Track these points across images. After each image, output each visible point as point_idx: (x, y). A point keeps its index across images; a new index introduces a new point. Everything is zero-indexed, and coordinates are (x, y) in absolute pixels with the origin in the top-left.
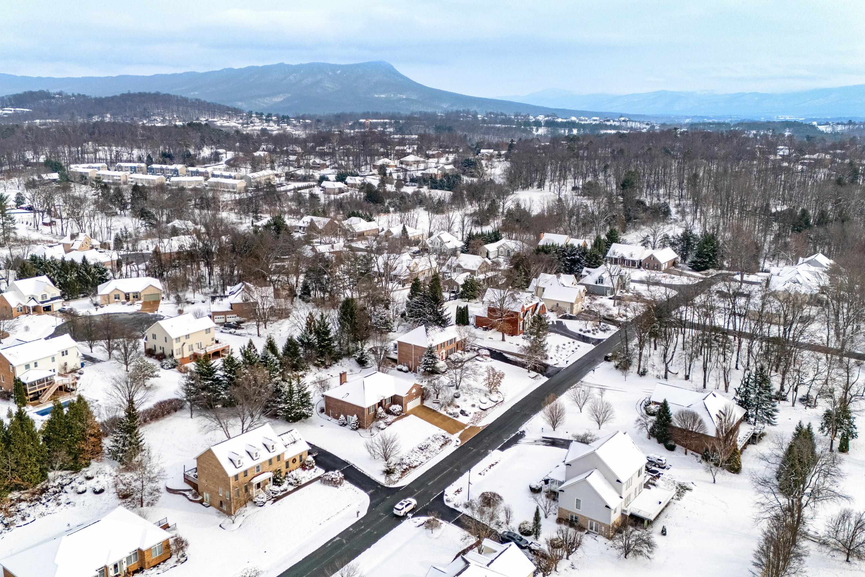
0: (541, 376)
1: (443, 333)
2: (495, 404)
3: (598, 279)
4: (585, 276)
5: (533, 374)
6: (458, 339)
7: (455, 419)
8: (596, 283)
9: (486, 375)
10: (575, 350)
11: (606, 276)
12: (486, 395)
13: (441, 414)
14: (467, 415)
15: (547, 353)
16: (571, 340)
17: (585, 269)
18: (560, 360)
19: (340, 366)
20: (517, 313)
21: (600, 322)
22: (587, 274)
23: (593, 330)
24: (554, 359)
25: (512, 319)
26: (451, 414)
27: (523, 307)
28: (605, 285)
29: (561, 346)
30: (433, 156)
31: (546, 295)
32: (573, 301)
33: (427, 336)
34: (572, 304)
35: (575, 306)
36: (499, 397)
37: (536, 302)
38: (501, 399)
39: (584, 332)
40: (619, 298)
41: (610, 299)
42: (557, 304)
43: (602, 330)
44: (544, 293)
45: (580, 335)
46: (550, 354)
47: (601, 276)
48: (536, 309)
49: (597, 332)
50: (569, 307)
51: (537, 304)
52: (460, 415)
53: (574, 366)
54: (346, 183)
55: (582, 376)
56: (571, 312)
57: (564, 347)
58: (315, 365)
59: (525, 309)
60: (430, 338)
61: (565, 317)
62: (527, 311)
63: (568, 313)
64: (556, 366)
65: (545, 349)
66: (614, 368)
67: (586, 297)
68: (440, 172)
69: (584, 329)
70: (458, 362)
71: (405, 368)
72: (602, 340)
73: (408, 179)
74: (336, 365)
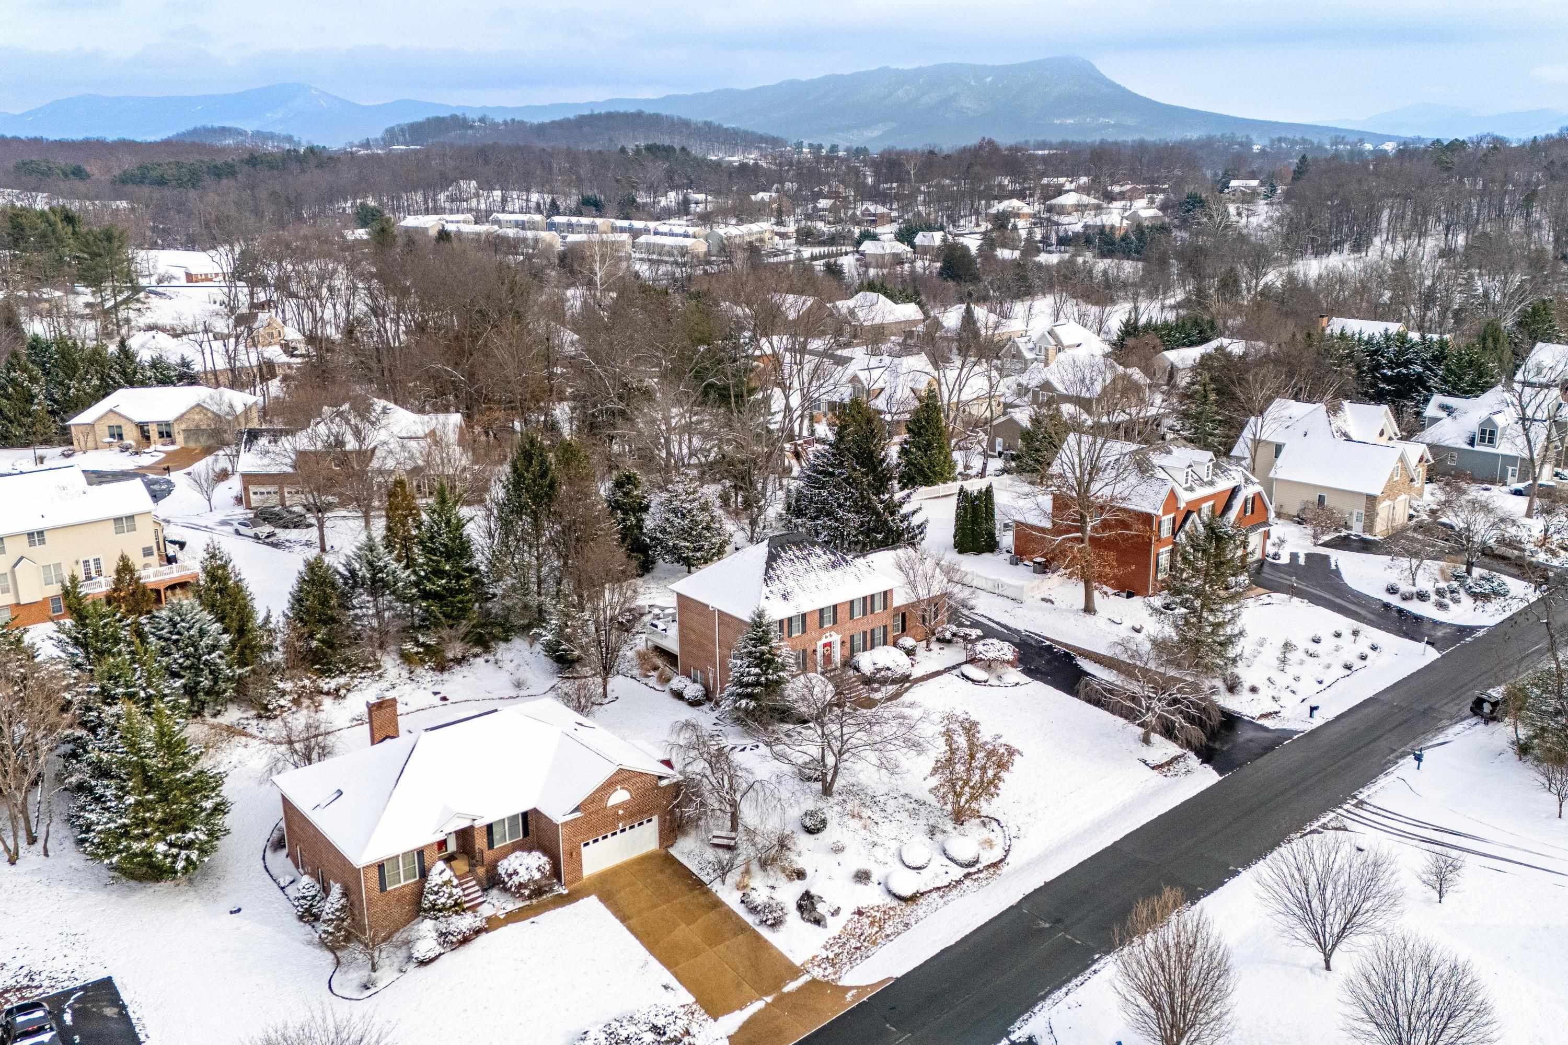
0: (1193, 760)
1: (837, 573)
2: (958, 873)
3: (1476, 429)
4: (1435, 420)
5: (1163, 749)
6: (899, 600)
7: (764, 932)
8: (1472, 443)
9: (939, 749)
10: (1358, 664)
11: (1506, 419)
12: (932, 831)
13: (717, 904)
14: (818, 922)
15: (1240, 670)
16: (1345, 624)
17: (1437, 399)
18: (1287, 700)
19: (491, 667)
20: (1147, 519)
21: (1470, 565)
22: (1443, 414)
23: (1439, 592)
24: (1265, 692)
25: (1127, 538)
26: (753, 910)
27: (1173, 495)
28: (1503, 448)
29: (1302, 643)
30: (1122, 196)
31: (1284, 469)
32: (1377, 491)
33: (767, 579)
34: (1372, 500)
35: (1383, 508)
36: (989, 844)
37: (1229, 485)
38: (995, 855)
39: (1405, 598)
40: (1548, 493)
41: (1518, 493)
42: (1321, 499)
43: (1476, 596)
44: (1280, 461)
45: (1387, 606)
46: (1247, 675)
47: (1489, 421)
48: (1228, 507)
49: (1456, 601)
50: (1359, 509)
51: (1234, 492)
52: (793, 917)
53: (1338, 728)
54: (913, 246)
55: (1369, 778)
56: (1369, 527)
57: (1313, 647)
58: (406, 658)
59: (1182, 505)
60: (776, 586)
61: (1344, 543)
62: (1189, 513)
63: (1357, 530)
64: (1269, 723)
65: (1231, 652)
66: (1511, 754)
67: (1429, 487)
68: (1125, 222)
69: (1405, 587)
70: (884, 682)
71: (693, 690)
72: (1472, 629)
73: (1054, 239)
74: (480, 661)
